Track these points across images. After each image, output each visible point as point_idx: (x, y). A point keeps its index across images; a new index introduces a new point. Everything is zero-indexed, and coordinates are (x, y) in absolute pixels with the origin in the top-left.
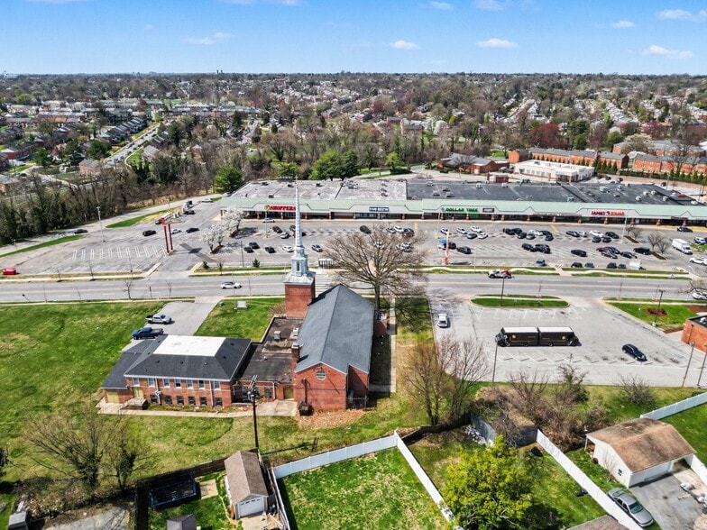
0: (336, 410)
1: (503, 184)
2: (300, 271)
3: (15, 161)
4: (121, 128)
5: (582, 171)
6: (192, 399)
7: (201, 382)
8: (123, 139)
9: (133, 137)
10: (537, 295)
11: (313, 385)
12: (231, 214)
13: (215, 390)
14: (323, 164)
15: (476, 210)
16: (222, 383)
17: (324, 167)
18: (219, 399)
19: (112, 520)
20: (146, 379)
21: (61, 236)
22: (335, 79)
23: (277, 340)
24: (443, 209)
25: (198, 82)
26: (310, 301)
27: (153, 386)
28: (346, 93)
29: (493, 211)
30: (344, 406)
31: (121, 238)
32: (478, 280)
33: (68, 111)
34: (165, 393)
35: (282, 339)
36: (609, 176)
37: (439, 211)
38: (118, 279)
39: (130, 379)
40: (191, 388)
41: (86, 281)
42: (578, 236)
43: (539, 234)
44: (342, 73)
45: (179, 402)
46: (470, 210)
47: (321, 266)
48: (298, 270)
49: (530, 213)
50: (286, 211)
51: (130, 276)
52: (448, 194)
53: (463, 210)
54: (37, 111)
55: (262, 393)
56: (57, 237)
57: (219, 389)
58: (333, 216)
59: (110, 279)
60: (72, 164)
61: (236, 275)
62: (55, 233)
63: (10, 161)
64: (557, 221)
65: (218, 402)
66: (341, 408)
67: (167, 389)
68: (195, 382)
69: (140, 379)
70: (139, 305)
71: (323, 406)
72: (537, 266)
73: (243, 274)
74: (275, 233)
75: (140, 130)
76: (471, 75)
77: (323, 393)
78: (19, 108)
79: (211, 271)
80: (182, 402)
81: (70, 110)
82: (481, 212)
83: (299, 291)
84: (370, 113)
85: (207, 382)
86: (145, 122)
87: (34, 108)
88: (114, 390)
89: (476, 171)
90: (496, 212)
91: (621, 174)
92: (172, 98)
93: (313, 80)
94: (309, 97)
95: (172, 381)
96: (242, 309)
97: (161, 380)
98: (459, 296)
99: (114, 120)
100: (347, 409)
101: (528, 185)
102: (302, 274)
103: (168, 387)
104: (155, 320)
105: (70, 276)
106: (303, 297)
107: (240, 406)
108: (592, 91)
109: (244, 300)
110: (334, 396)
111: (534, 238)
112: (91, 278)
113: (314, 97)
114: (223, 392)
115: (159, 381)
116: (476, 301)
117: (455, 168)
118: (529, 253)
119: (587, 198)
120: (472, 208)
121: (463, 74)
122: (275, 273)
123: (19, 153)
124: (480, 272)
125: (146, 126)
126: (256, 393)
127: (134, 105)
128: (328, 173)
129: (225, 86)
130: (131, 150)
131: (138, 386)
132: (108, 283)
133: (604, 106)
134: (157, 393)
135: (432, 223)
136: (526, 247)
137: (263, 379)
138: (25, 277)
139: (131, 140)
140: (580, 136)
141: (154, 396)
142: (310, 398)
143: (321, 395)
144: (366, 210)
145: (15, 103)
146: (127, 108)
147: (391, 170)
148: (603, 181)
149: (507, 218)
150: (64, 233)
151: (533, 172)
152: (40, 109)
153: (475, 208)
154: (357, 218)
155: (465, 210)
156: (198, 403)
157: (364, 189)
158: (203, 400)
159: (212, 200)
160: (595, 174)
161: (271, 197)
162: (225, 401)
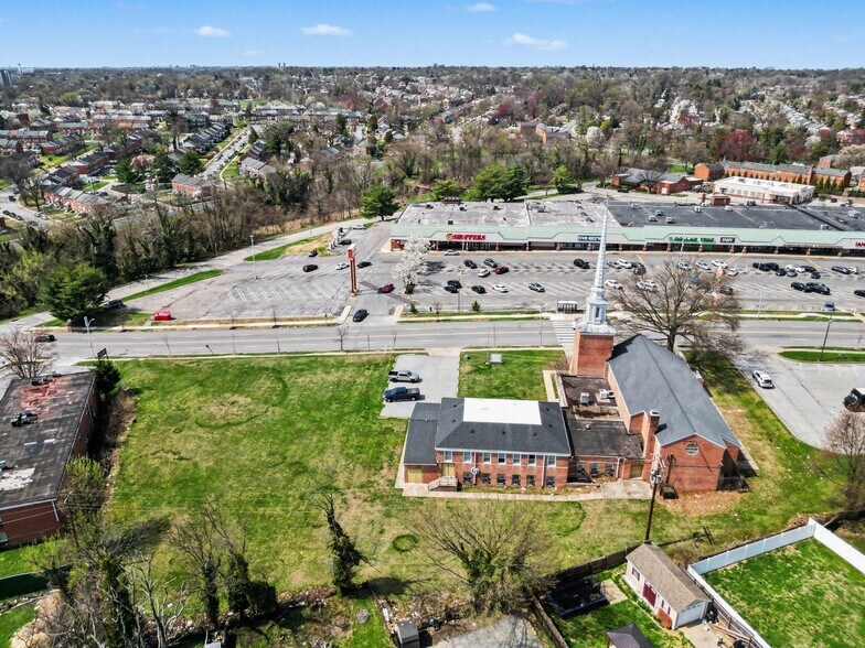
0: (704, 491)
1: (727, 208)
2: (599, 318)
3: (85, 176)
4: (204, 135)
5: (804, 191)
6: (516, 478)
7: (532, 457)
8: (208, 150)
9: (219, 147)
10: (855, 347)
11: (680, 461)
12: (416, 245)
13: (549, 466)
14: (484, 182)
15: (712, 240)
16: (559, 458)
17: (486, 185)
18: (552, 478)
19: (513, 631)
20: (461, 453)
21: (194, 272)
22: (435, 74)
23: (585, 404)
24: (671, 238)
25: (267, 78)
26: (610, 355)
27: (469, 462)
28: (454, 93)
29: (733, 241)
30: (714, 487)
31: (275, 273)
32: (771, 328)
33: (129, 114)
34: (484, 471)
35: (591, 403)
36: (834, 197)
37: (667, 241)
38: (308, 326)
39: (441, 453)
40: (519, 464)
41: (267, 328)
42: (848, 273)
43: (800, 270)
44: (435, 66)
45: (499, 481)
46: (705, 240)
47: (560, 310)
48: (597, 316)
49: (779, 244)
50: (468, 240)
51: (324, 322)
52: (668, 219)
53: (696, 240)
54: (88, 113)
55: (602, 471)
56: (189, 273)
57: (554, 466)
58: (531, 247)
59: (298, 326)
60: (161, 181)
61: (457, 321)
62: (185, 268)
63: (81, 176)
64: (812, 253)
65: (549, 482)
66: (710, 490)
67: (487, 465)
68: (524, 456)
69: (455, 454)
70: (365, 359)
71: (687, 487)
72: (827, 310)
73: (466, 320)
74: (469, 269)
75: (223, 138)
76: (593, 69)
77: (691, 470)
78: (65, 110)
79: (421, 315)
80: (503, 481)
81: (129, 112)
82: (718, 242)
83: (597, 344)
84: (494, 117)
85: (541, 457)
86: (227, 128)
87: (83, 110)
88: (419, 467)
89: (664, 190)
90: (737, 243)
91: (849, 196)
92: (241, 98)
93: (406, 76)
94: (412, 97)
95: (494, 455)
96: (496, 364)
97: (481, 454)
98: (761, 348)
99: (192, 126)
100: (717, 490)
101: (755, 209)
102: (602, 322)
103: (489, 463)
104: (400, 378)
105: (243, 321)
106: (602, 350)
107: (578, 487)
108: (755, 90)
109: (498, 352)
110: (705, 474)
111: (796, 275)
112: (273, 324)
113: (419, 97)
114: (558, 469)
115: (478, 455)
116: (784, 355)
117: (636, 187)
118: (802, 294)
119: (841, 226)
120: (707, 237)
121: (584, 68)
122: (506, 319)
123: (89, 168)
124: (763, 319)
125: (229, 134)
126: (594, 471)
127: (207, 106)
128: (492, 192)
129: (299, 82)
130: (222, 162)
131: (450, 461)
132: (298, 331)
133: (777, 109)
134: (475, 471)
135: (658, 255)
136: (796, 286)
137: (602, 453)
138: (185, 323)
139: (217, 151)
140: (778, 148)
141: (468, 474)
142: (672, 476)
143: (687, 474)
144: (574, 239)
145: (59, 104)
146: (200, 110)
147: (559, 189)
148: (828, 203)
149: (750, 249)
150: (195, 267)
151: (740, 191)
152: (92, 112)
153: (711, 237)
154: (561, 249)
155: (699, 240)
156: (523, 482)
157: (557, 213)
158: (531, 479)
159: (366, 227)
160: (815, 195)
161: (450, 223)
162: (559, 481)
